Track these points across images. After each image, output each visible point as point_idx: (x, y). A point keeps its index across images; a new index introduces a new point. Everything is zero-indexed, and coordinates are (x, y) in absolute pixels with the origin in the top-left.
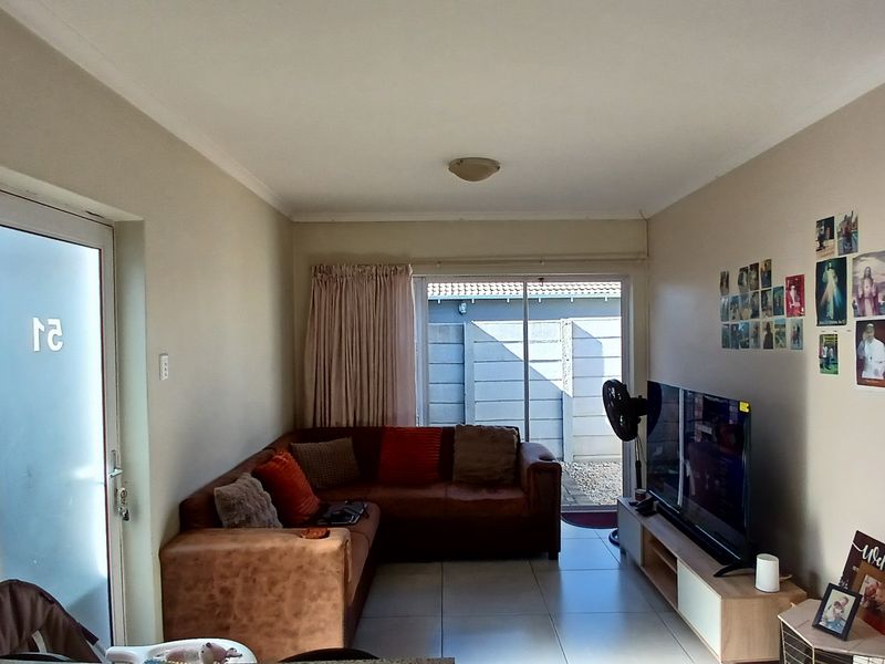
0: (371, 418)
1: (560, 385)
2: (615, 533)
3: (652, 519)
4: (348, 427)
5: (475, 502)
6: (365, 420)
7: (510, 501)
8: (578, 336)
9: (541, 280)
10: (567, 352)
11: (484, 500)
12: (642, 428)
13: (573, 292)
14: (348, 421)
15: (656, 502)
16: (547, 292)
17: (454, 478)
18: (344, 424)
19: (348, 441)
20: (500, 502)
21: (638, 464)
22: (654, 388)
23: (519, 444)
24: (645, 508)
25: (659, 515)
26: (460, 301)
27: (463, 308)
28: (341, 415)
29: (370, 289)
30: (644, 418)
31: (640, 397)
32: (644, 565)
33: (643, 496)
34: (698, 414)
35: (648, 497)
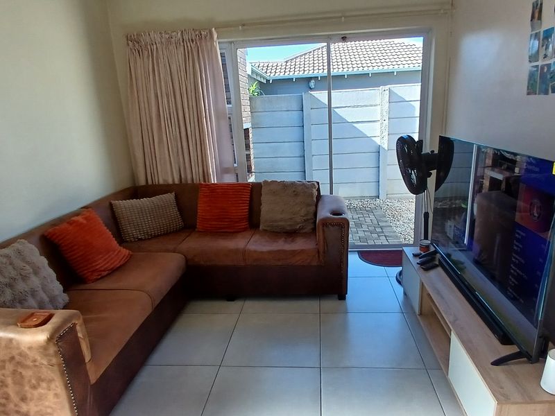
0: (194, 176)
1: (378, 141)
2: (401, 273)
3: (432, 273)
4: (174, 184)
5: (270, 252)
6: (189, 177)
7: (302, 251)
8: (394, 100)
9: (344, 39)
10: (385, 114)
11: (279, 251)
12: (431, 181)
13: (396, 67)
14: (173, 180)
15: (438, 255)
16: (376, 68)
17: (261, 227)
18: (170, 182)
19: (170, 197)
20: (294, 253)
21: (426, 215)
22: (447, 144)
23: (319, 197)
24: (428, 261)
25: (440, 269)
26: (309, 79)
27: (312, 84)
28: (166, 174)
29: (180, 55)
30: (434, 172)
31: (433, 152)
32: (421, 314)
33: (427, 247)
34: (489, 162)
35: (432, 249)
